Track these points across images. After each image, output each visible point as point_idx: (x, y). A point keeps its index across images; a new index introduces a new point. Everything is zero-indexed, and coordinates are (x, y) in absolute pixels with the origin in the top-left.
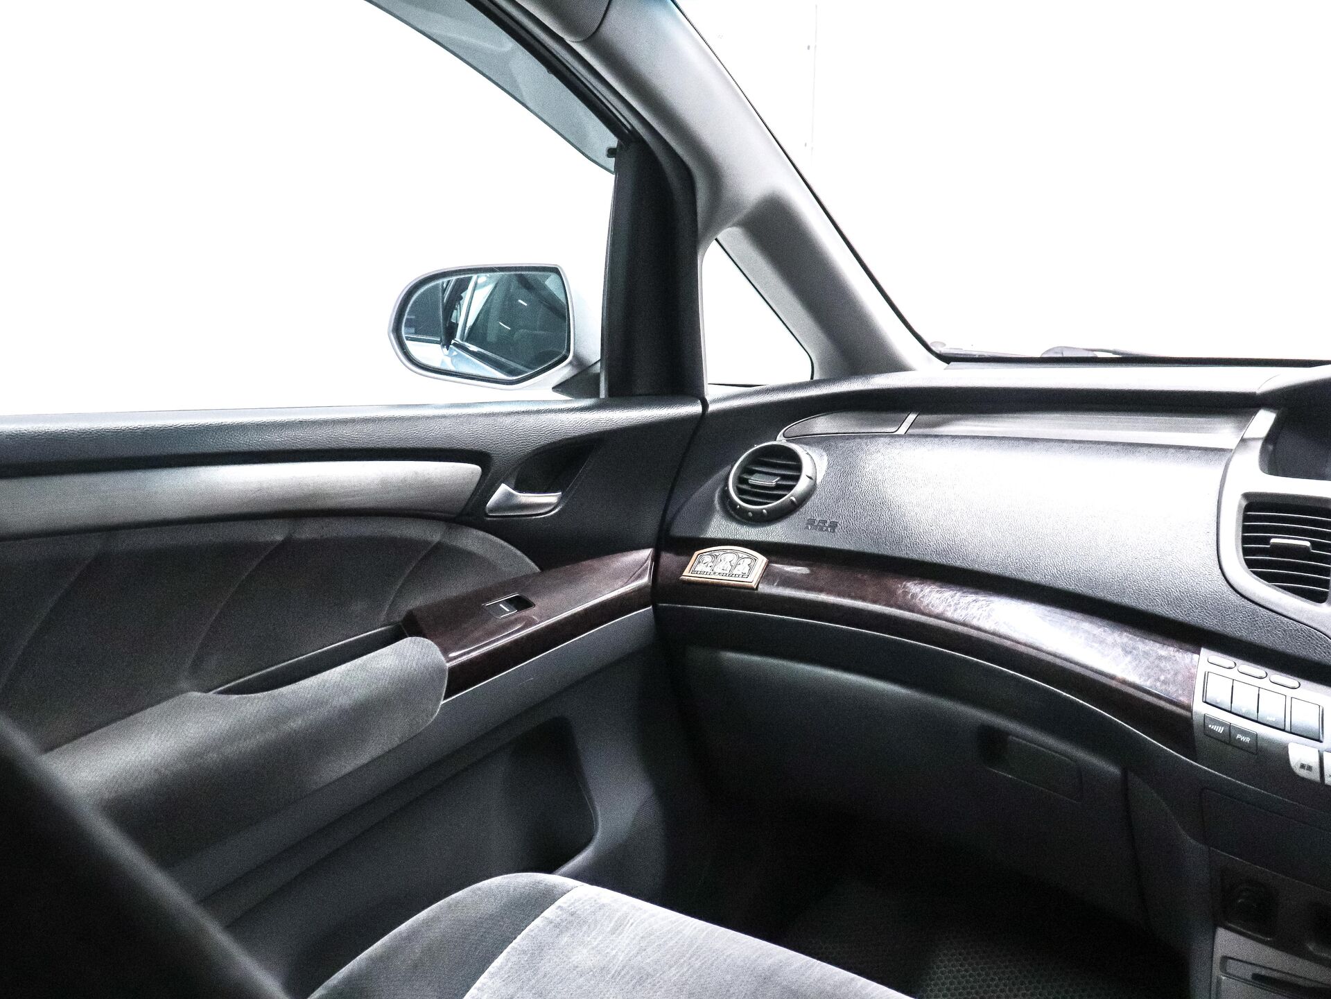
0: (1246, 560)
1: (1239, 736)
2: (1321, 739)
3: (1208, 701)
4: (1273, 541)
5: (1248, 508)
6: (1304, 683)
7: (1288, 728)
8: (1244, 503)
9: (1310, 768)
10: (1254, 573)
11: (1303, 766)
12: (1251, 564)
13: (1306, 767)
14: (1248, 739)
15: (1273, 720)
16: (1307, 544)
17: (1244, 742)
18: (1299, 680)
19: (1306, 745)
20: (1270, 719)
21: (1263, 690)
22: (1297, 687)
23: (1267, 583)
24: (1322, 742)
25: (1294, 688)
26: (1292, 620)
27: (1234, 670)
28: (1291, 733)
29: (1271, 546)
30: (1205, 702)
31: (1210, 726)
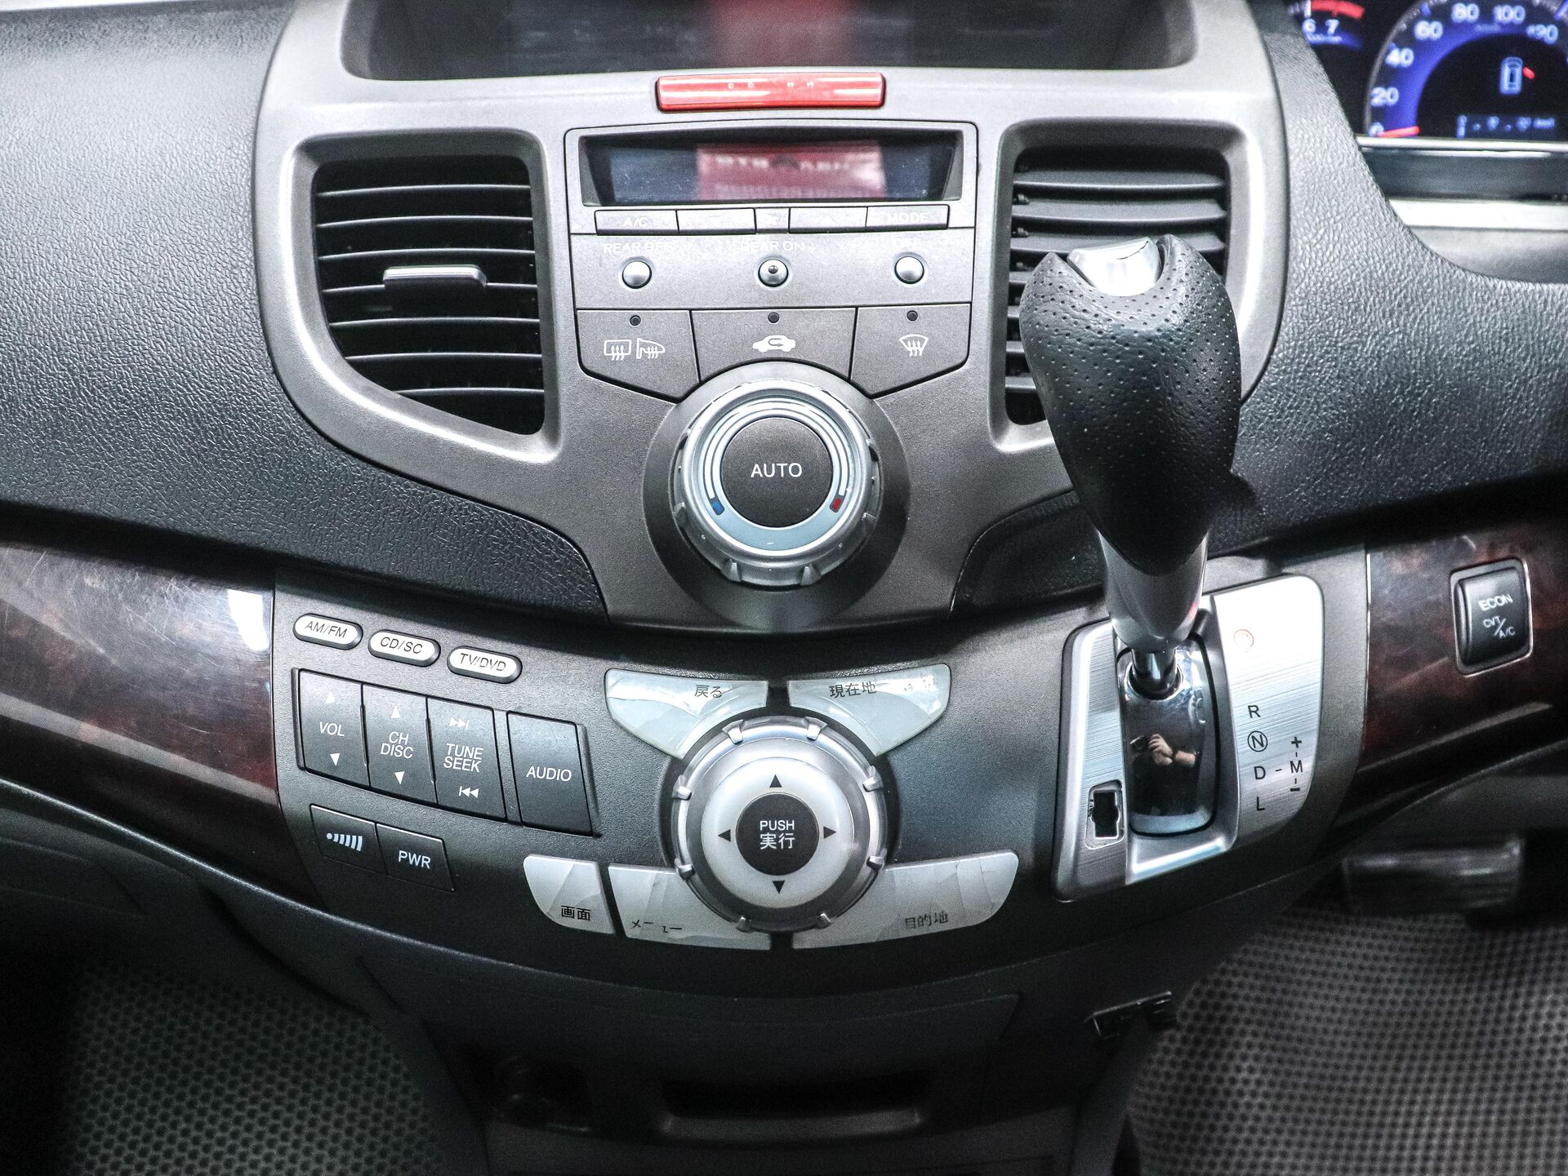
0: (335, 333)
1: (402, 855)
2: (598, 830)
3: (310, 766)
4: (391, 273)
5: (322, 181)
6: (532, 656)
7: (511, 817)
8: (310, 171)
9: (584, 914)
10: (358, 367)
11: (568, 912)
12: (347, 343)
13: (576, 913)
14: (426, 860)
15: (475, 793)
16: (472, 271)
17: (419, 869)
18: (515, 649)
19: (563, 854)
20: (467, 792)
21: (436, 701)
22: (516, 676)
23: (395, 395)
24: (599, 836)
25: (508, 681)
26: (468, 502)
27: (362, 650)
28: (522, 824)
29: (387, 287)
30: (304, 769)
31: (329, 836)
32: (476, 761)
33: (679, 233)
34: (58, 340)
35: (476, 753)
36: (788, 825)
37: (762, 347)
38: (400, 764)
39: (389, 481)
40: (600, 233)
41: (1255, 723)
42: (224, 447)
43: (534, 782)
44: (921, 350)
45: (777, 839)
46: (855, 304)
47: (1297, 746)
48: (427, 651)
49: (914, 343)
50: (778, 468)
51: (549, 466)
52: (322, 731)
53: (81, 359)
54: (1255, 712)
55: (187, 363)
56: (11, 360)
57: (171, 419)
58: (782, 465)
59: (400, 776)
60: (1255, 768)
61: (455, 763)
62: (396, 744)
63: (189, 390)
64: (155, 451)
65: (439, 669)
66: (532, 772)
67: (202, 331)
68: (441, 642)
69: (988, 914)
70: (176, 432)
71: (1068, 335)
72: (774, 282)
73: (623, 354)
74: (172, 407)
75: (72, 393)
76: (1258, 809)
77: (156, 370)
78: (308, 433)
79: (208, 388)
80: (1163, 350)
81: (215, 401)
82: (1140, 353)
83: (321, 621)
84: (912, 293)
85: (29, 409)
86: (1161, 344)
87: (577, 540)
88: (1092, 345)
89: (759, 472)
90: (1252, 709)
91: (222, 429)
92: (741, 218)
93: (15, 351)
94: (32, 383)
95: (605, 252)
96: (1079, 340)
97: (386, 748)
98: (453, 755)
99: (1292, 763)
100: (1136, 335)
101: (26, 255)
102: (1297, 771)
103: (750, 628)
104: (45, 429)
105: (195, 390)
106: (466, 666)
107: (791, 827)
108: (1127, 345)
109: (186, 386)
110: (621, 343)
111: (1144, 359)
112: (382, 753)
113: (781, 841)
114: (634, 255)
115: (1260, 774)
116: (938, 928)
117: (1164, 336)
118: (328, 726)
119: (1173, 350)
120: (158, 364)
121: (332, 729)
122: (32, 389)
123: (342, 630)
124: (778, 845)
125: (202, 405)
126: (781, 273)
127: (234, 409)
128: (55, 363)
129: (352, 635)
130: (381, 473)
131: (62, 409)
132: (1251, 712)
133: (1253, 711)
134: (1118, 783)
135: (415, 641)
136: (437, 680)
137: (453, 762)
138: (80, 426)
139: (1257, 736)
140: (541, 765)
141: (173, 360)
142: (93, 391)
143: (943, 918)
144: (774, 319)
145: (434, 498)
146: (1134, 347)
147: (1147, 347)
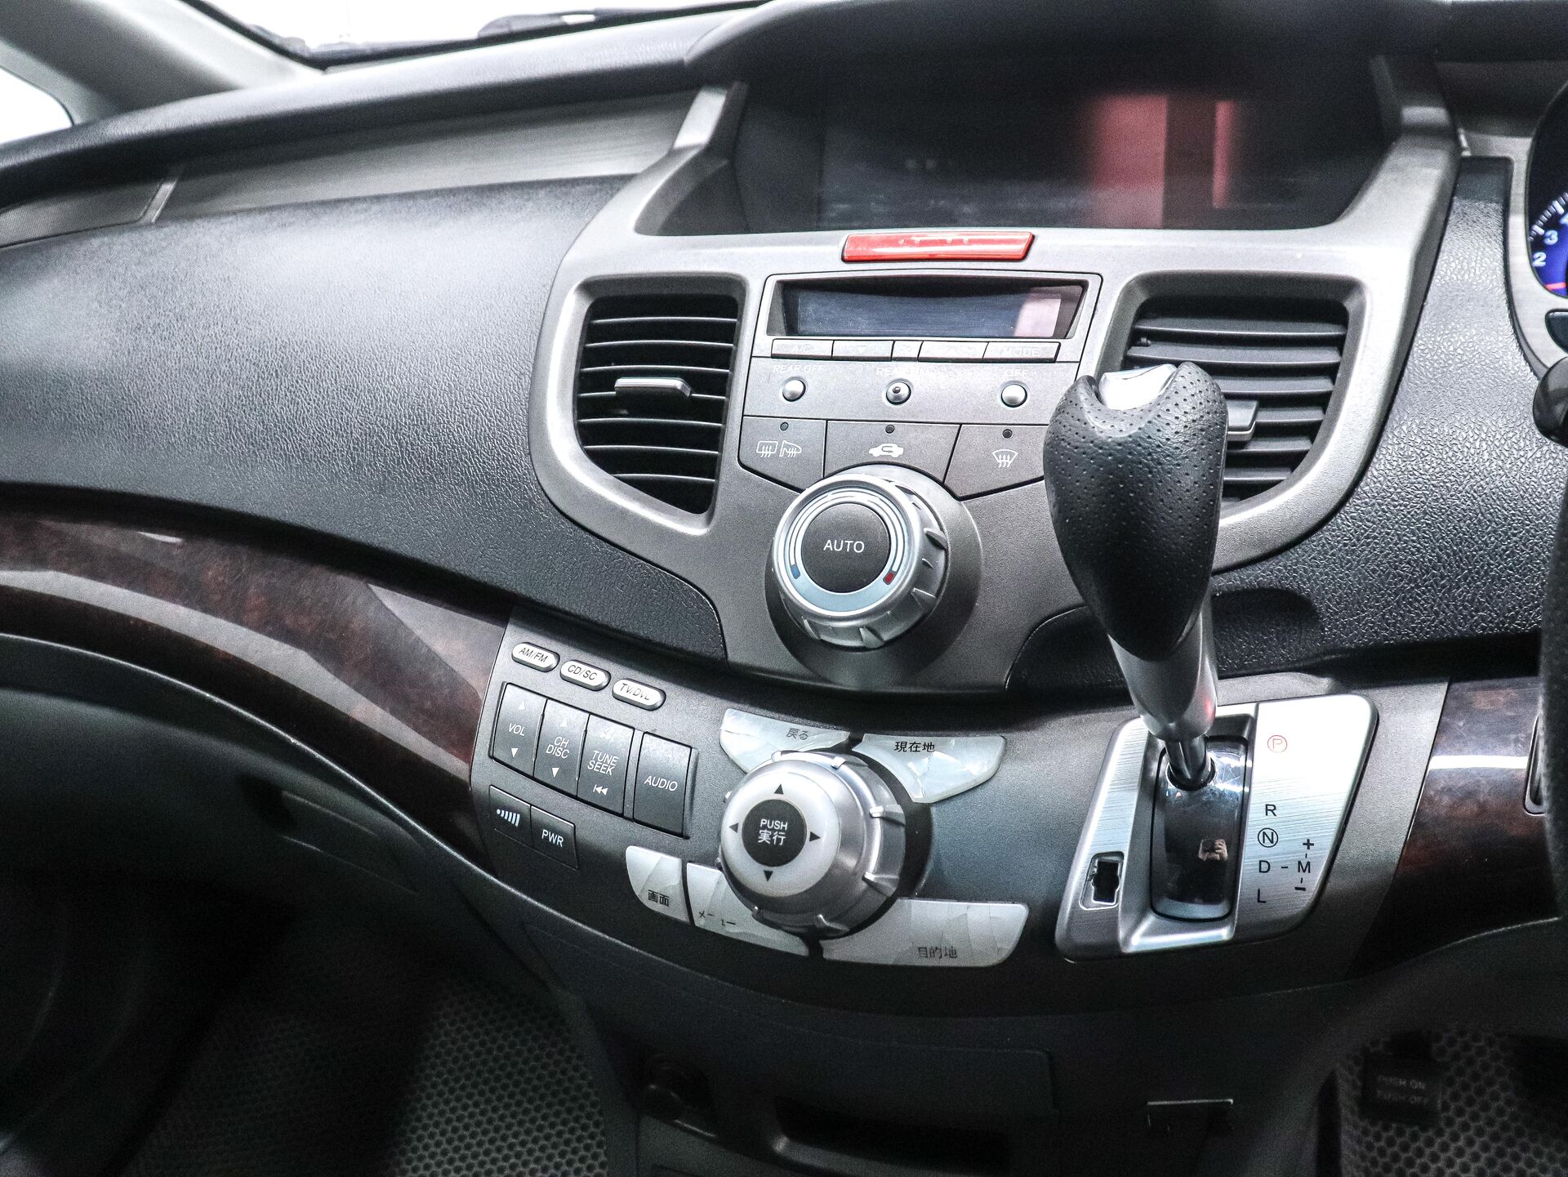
0: (577, 427)
1: (545, 833)
2: (688, 833)
3: (496, 755)
4: (622, 382)
5: (594, 312)
6: (675, 692)
7: (626, 813)
8: (585, 306)
9: (665, 900)
10: (594, 457)
11: (653, 897)
12: (586, 435)
13: (659, 899)
14: (560, 839)
15: (605, 791)
16: (676, 383)
17: (555, 846)
18: (664, 685)
19: (657, 848)
20: (599, 790)
21: (595, 717)
22: (659, 705)
23: (610, 477)
24: (687, 838)
25: (653, 709)
26: (642, 561)
27: (554, 674)
28: (633, 820)
29: (617, 392)
30: (492, 757)
31: (498, 812)
32: (612, 766)
33: (832, 358)
34: (397, 421)
35: (613, 760)
36: (782, 825)
37: (876, 452)
38: (557, 761)
39: (590, 542)
40: (774, 356)
41: (1269, 821)
42: (487, 508)
43: (650, 788)
44: (1010, 462)
45: (771, 836)
46: (961, 422)
47: (1308, 848)
48: (600, 678)
49: (1004, 457)
50: (845, 545)
51: (701, 537)
52: (510, 731)
53: (409, 436)
54: (1272, 811)
55: (475, 443)
56: (366, 435)
57: (456, 484)
58: (849, 542)
59: (555, 771)
60: (1260, 862)
61: (596, 766)
62: (559, 746)
63: (471, 463)
64: (441, 507)
65: (605, 695)
66: (649, 781)
67: (490, 421)
68: (613, 674)
69: (994, 959)
70: (457, 494)
71: (1063, 440)
72: (897, 401)
73: (770, 453)
74: (458, 475)
75: (398, 461)
76: (1259, 901)
77: (453, 447)
78: (543, 501)
79: (484, 463)
80: (1130, 453)
81: (486, 473)
82: (1110, 455)
83: (532, 648)
84: (1013, 414)
85: (369, 470)
86: (1130, 448)
87: (713, 598)
88: (1076, 448)
89: (830, 546)
90: (1269, 808)
91: (487, 493)
92: (881, 348)
93: (369, 428)
94: (374, 453)
95: (774, 371)
96: (1069, 444)
97: (551, 748)
98: (596, 758)
99: (1300, 863)
100: (1110, 440)
101: (393, 360)
102: (1304, 871)
103: (841, 685)
104: (376, 487)
105: (476, 463)
106: (623, 694)
107: (784, 828)
108: (1101, 448)
109: (470, 460)
110: (771, 444)
111: (1112, 460)
112: (547, 752)
113: (775, 838)
114: (794, 375)
115: (1264, 866)
116: (947, 962)
117: (1134, 442)
118: (515, 726)
119: (1140, 454)
120: (456, 443)
121: (518, 729)
122: (374, 456)
123: (544, 657)
124: (772, 841)
125: (477, 475)
126: (904, 392)
127: (498, 479)
128: (392, 439)
129: (551, 660)
130: (587, 535)
131: (389, 472)
132: (1267, 810)
133: (1270, 809)
134: (1120, 854)
135: (593, 670)
136: (602, 702)
137: (595, 765)
138: (399, 486)
139: (1269, 833)
140: (657, 775)
141: (467, 440)
142: (411, 460)
143: (953, 954)
144: (890, 430)
145: (619, 557)
146: (1106, 449)
147: (1116, 450)
